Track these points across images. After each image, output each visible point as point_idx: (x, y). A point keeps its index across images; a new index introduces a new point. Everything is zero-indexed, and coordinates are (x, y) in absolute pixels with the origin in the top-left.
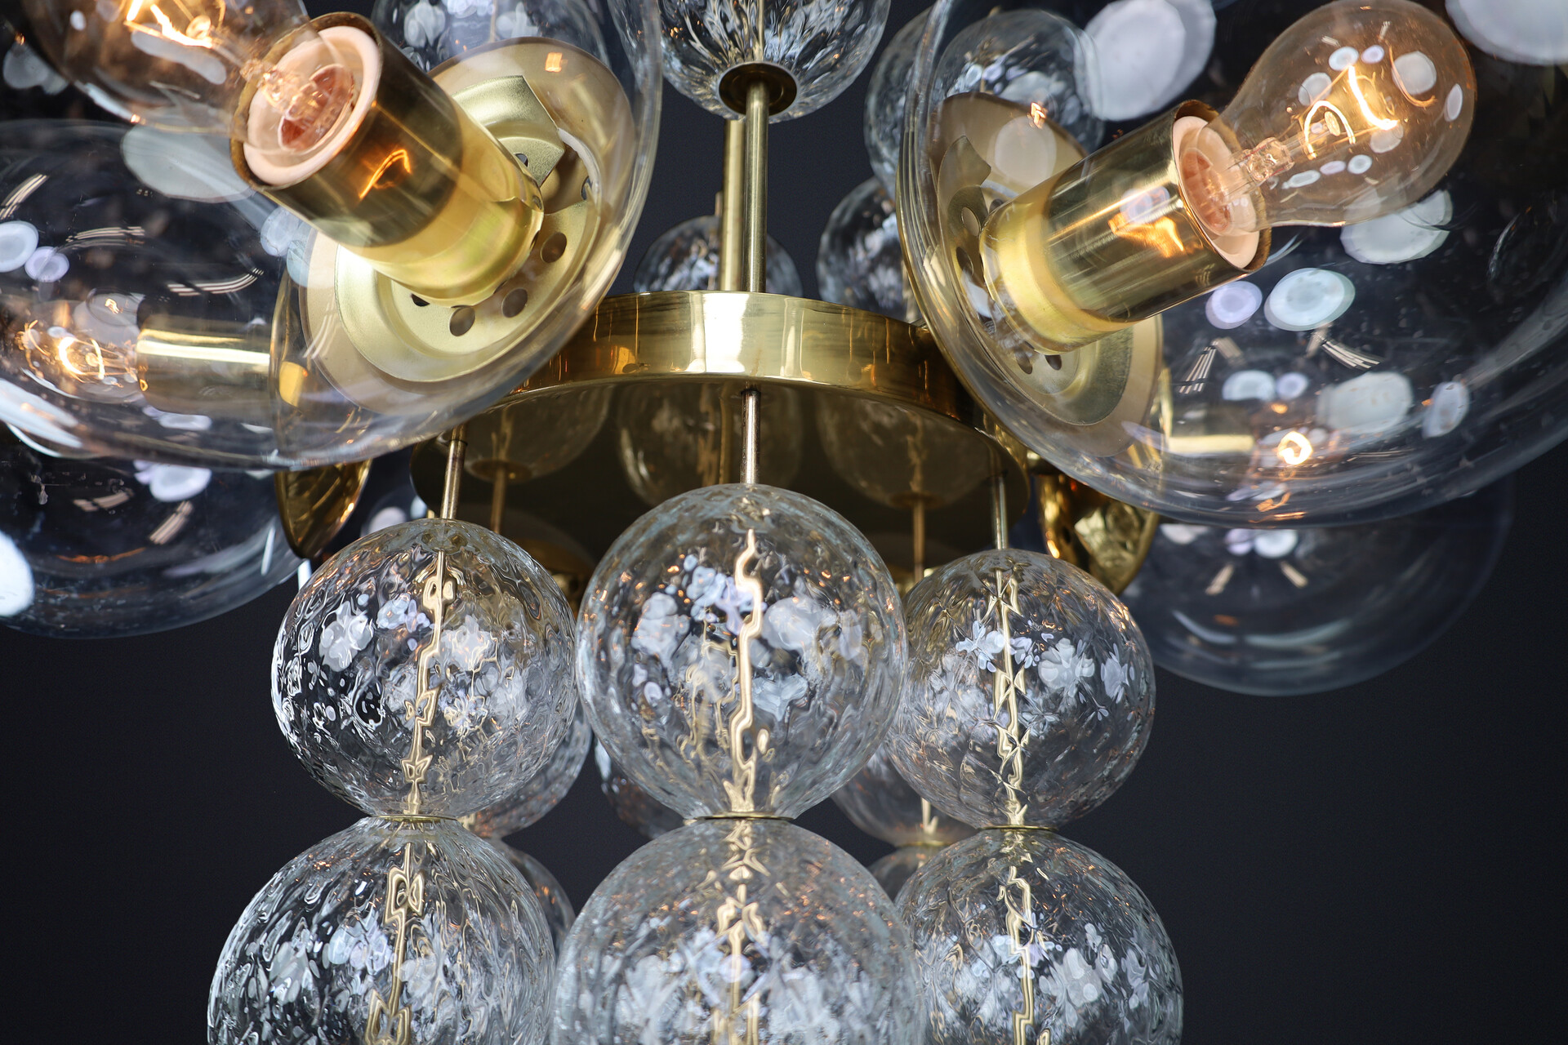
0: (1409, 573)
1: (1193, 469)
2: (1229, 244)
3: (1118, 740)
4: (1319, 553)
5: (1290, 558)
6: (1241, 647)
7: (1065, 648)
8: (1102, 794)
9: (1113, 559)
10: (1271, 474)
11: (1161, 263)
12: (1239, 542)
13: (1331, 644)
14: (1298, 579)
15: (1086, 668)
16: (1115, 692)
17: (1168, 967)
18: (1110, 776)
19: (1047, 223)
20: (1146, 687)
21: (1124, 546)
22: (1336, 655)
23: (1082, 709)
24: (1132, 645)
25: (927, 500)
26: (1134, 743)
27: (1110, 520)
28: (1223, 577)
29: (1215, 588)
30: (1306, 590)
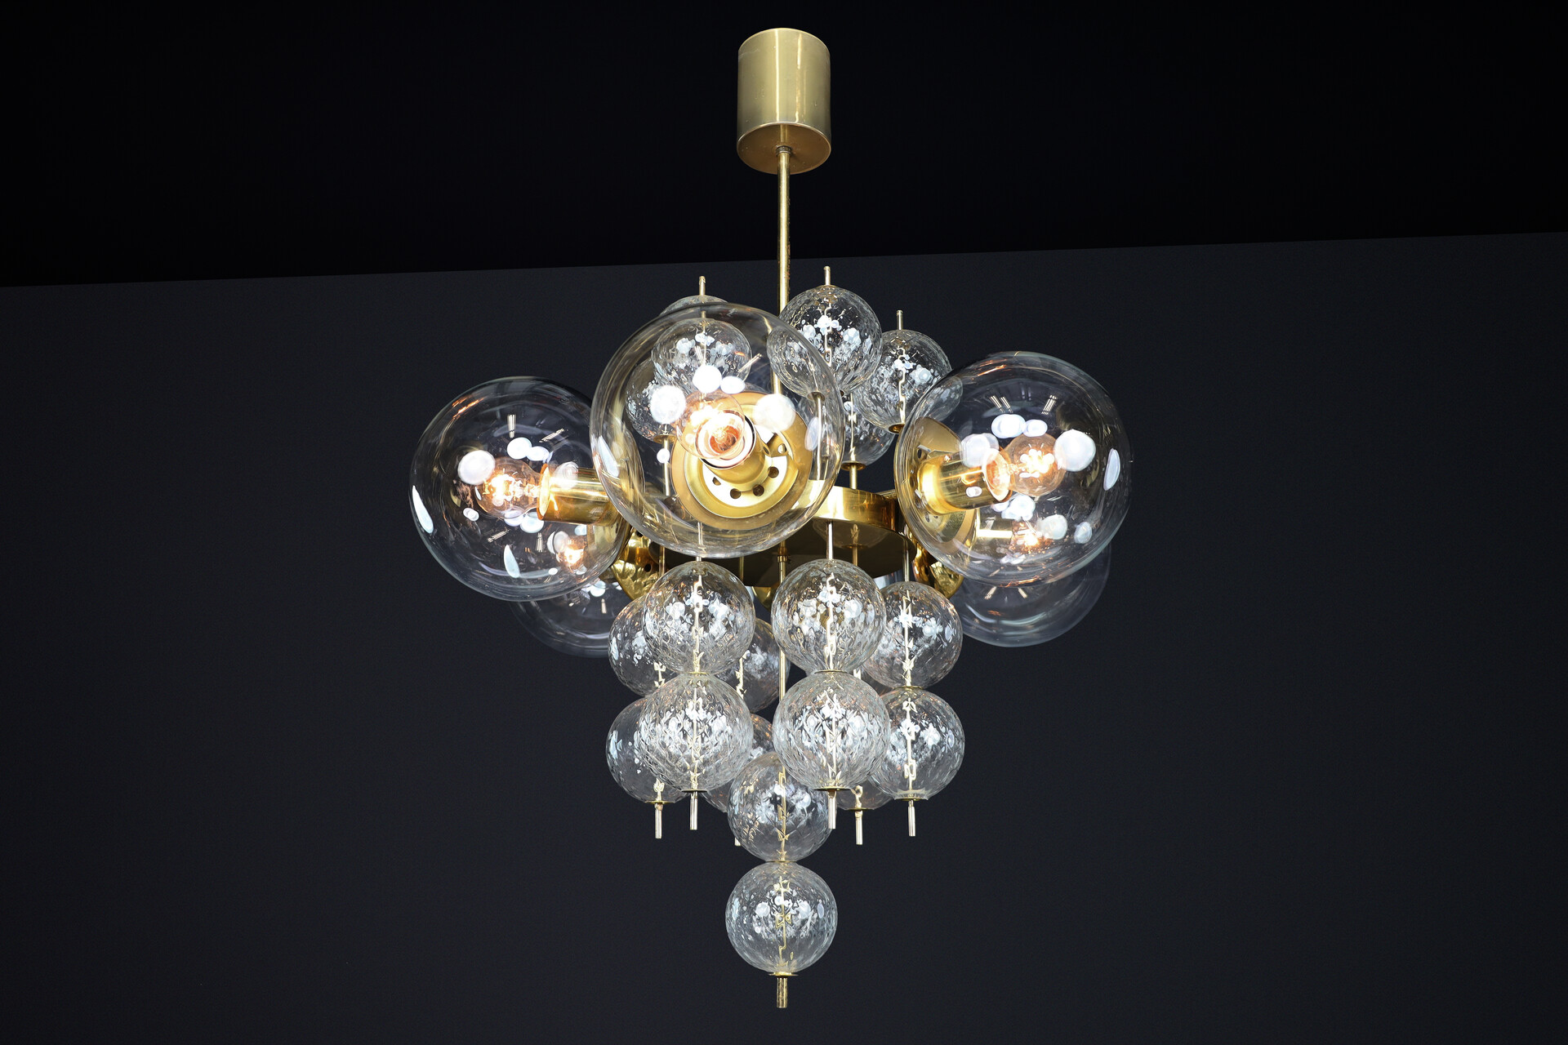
0: (1073, 595)
2: (997, 492)
3: (950, 654)
6: (998, 625)
7: (933, 620)
8: (941, 676)
9: (945, 582)
10: (1020, 550)
13: (1036, 625)
14: (1025, 596)
15: (939, 629)
16: (949, 638)
17: (960, 732)
18: (945, 669)
19: (941, 473)
20: (960, 637)
21: (950, 576)
22: (1038, 629)
23: (938, 644)
24: (956, 621)
25: (858, 547)
26: (955, 657)
28: (992, 592)
29: (989, 596)
30: (1026, 599)
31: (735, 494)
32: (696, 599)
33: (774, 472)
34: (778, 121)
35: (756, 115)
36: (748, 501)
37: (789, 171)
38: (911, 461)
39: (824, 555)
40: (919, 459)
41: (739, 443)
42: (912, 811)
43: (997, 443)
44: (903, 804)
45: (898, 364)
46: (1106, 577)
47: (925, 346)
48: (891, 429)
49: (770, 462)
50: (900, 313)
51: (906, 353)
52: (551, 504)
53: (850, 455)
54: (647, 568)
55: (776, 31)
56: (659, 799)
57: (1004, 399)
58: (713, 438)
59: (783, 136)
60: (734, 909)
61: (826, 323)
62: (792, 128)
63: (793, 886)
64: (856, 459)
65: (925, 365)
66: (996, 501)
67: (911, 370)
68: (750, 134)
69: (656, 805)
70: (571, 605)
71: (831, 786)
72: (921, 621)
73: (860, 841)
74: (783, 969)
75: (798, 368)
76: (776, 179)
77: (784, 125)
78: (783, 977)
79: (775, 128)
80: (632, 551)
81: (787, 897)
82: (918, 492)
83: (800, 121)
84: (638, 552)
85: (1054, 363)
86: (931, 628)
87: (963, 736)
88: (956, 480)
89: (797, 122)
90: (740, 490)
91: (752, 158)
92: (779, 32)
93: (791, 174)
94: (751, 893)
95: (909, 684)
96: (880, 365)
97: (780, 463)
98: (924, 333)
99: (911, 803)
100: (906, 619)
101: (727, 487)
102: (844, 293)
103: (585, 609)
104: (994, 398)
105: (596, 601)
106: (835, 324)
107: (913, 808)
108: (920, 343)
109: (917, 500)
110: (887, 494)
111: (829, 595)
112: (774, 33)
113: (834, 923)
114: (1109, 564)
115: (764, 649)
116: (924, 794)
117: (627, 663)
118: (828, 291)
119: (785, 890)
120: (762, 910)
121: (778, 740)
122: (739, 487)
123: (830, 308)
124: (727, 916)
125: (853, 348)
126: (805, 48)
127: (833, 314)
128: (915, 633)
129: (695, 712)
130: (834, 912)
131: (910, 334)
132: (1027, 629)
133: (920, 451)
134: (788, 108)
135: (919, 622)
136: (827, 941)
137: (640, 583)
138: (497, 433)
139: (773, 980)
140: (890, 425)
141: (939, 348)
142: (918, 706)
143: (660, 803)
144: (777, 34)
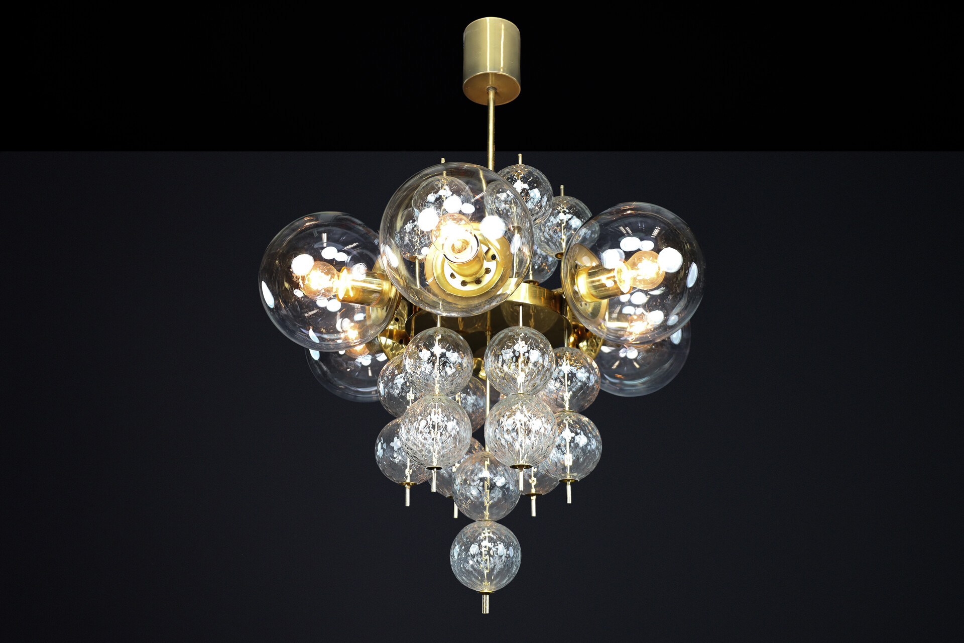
0: (667, 365)
1: (612, 331)
2: (624, 288)
3: (593, 391)
4: (643, 359)
5: (636, 360)
6: (621, 384)
7: (583, 369)
8: (587, 405)
9: (589, 354)
10: (632, 334)
11: (608, 290)
12: (622, 354)
13: (643, 383)
14: (637, 366)
15: (587, 375)
16: (592, 381)
18: (590, 401)
19: (588, 277)
21: (592, 351)
22: (645, 386)
23: (586, 384)
24: (596, 373)
27: (589, 343)
28: (617, 363)
29: (614, 367)
30: (639, 369)
31: (464, 283)
32: (438, 350)
33: (488, 271)
34: (488, 71)
35: (475, 68)
36: (472, 288)
37: (494, 102)
38: (571, 270)
39: (517, 323)
40: (575, 270)
41: (469, 249)
42: (569, 488)
43: (623, 254)
44: (563, 484)
45: (562, 216)
46: (688, 351)
47: (577, 204)
48: (556, 256)
49: (486, 264)
50: (562, 187)
51: (567, 209)
52: (347, 291)
53: (529, 276)
54: (401, 342)
55: (488, 19)
56: (408, 481)
57: (627, 228)
58: (453, 246)
59: (491, 82)
60: (456, 551)
61: (519, 186)
62: (497, 76)
63: (493, 533)
64: (533, 278)
65: (578, 217)
66: (623, 293)
67: (570, 219)
68: (472, 78)
69: (406, 486)
70: (348, 370)
71: (521, 463)
72: (575, 369)
73: (534, 514)
74: (487, 588)
75: (503, 211)
76: (486, 108)
77: (492, 74)
78: (486, 593)
79: (487, 75)
80: (391, 331)
81: (491, 540)
82: (576, 288)
83: (503, 72)
84: (395, 333)
85: (659, 209)
86: (582, 375)
87: (601, 441)
88: (599, 281)
89: (501, 72)
90: (468, 281)
91: (472, 94)
92: (490, 19)
93: (496, 105)
94: (467, 538)
95: (567, 409)
96: (550, 216)
97: (492, 265)
98: (577, 198)
99: (569, 483)
100: (566, 368)
101: (460, 279)
102: (531, 169)
103: (357, 373)
104: (622, 228)
105: (364, 368)
106: (526, 186)
107: (570, 486)
108: (575, 203)
109: (575, 293)
110: (556, 291)
111: (521, 347)
112: (486, 20)
113: (519, 559)
114: (690, 344)
115: (474, 394)
116: (578, 476)
117: (390, 396)
118: (521, 167)
119: (489, 535)
120: (474, 549)
121: (489, 434)
122: (467, 279)
123: (522, 175)
124: (451, 554)
125: (536, 200)
126: (506, 30)
127: (524, 180)
128: (572, 376)
129: (436, 418)
130: (520, 552)
131: (569, 198)
132: (638, 386)
133: (577, 266)
134: (495, 63)
135: (574, 370)
136: (515, 570)
137: (395, 353)
138: (316, 246)
139: (480, 595)
140: (556, 253)
141: (587, 207)
142: (573, 421)
143: (408, 484)
144: (488, 20)
